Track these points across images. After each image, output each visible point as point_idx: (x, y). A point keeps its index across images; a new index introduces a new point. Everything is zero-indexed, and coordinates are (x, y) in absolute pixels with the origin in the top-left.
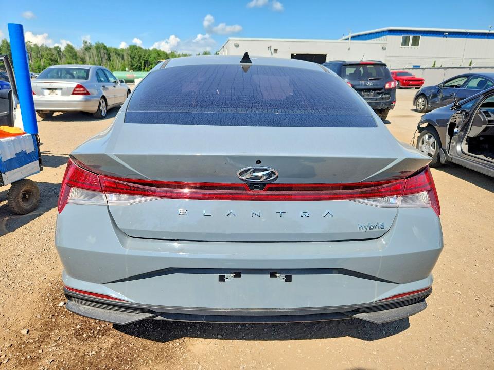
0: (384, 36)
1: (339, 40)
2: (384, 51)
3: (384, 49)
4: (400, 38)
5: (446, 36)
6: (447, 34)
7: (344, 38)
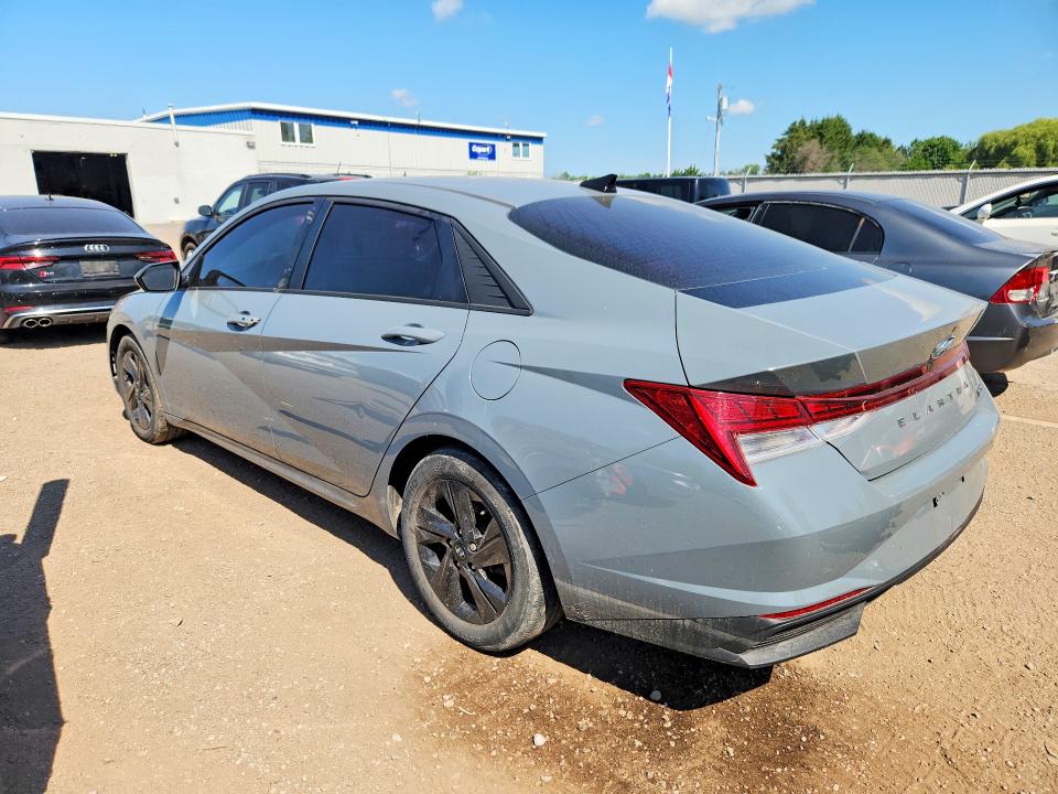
0: (242, 119)
1: (136, 123)
2: (252, 151)
3: (251, 146)
4: (275, 126)
5: (353, 126)
6: (356, 123)
7: (145, 118)
